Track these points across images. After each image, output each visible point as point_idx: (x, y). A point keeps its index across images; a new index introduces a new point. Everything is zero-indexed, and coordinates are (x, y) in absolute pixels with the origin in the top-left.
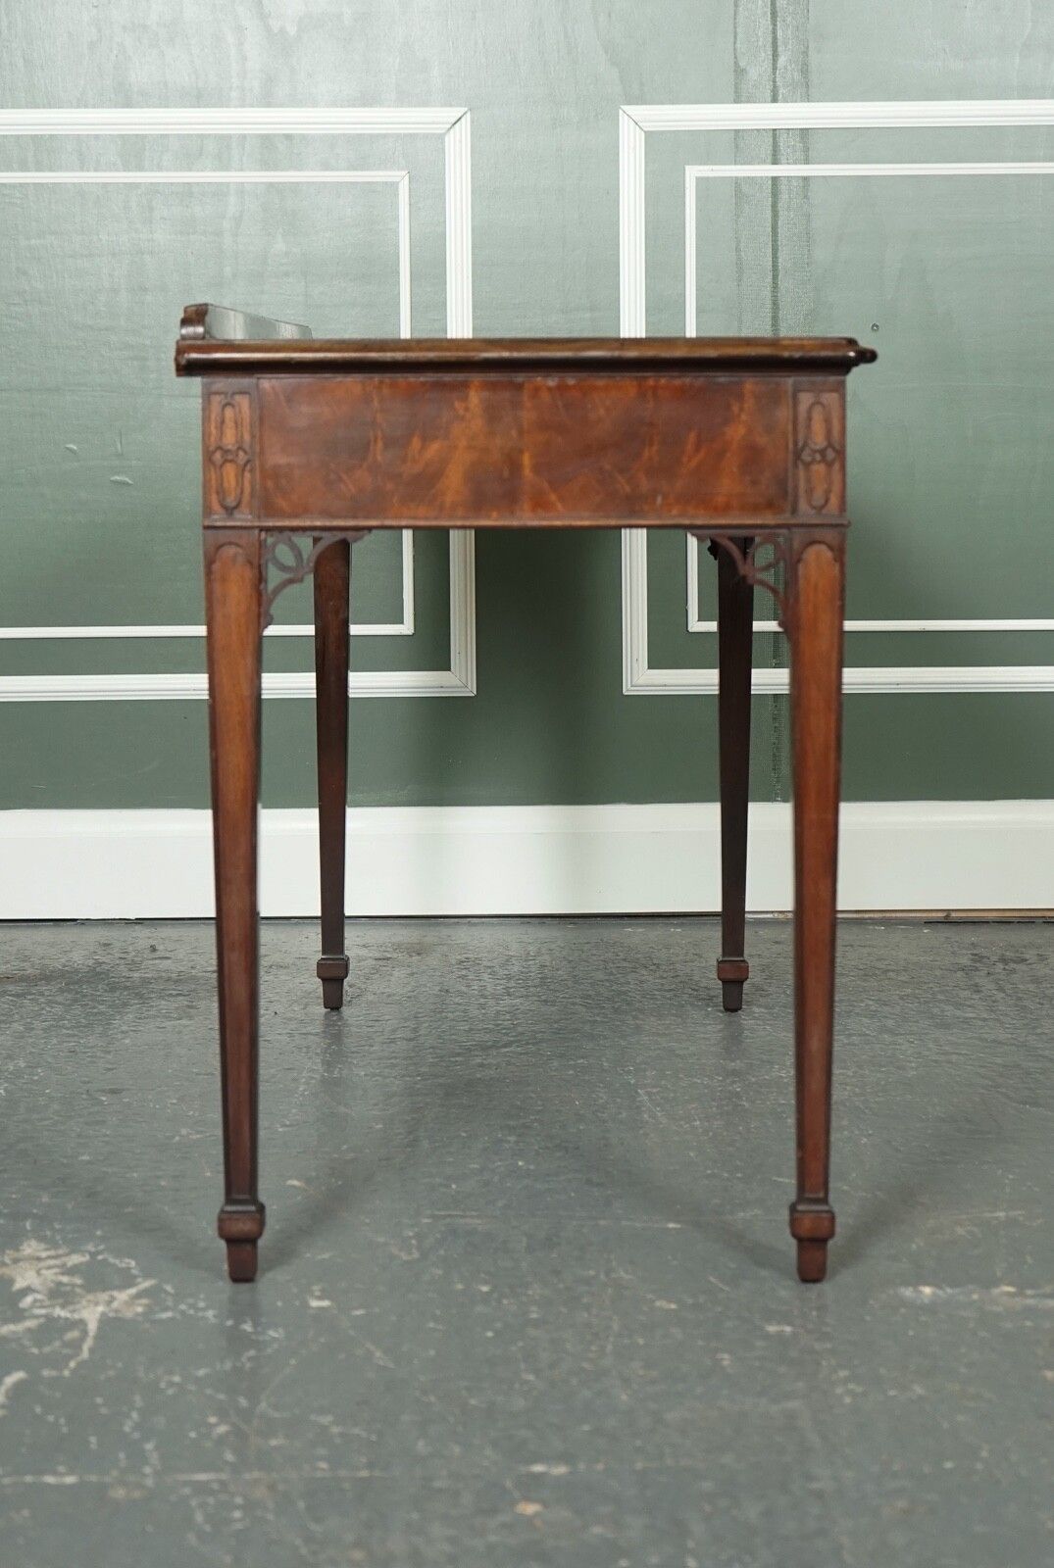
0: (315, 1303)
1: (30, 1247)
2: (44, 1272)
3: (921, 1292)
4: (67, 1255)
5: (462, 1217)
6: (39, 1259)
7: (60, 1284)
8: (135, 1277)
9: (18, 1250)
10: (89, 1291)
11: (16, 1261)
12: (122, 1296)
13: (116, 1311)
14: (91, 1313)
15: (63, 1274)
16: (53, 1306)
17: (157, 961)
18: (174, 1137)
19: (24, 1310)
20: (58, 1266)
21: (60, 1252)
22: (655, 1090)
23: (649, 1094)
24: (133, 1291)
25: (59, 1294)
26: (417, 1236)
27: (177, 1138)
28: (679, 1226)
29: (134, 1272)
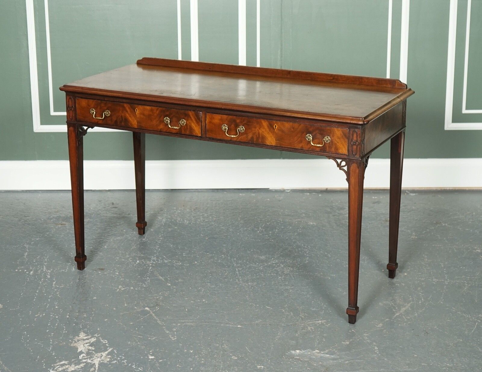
0: (150, 357)
1: (82, 335)
2: (85, 345)
3: (296, 352)
4: (91, 338)
5: (188, 322)
6: (84, 340)
7: (89, 350)
8: (108, 347)
9: (79, 336)
10: (96, 352)
11: (78, 341)
12: (104, 354)
13: (103, 360)
14: (96, 362)
15: (90, 346)
16: (87, 358)
17: (113, 209)
18: (117, 290)
19: (81, 360)
20: (88, 343)
21: (89, 337)
22: (240, 269)
23: (239, 271)
24: (107, 352)
25: (89, 354)
26: (176, 331)
27: (118, 290)
28: (241, 326)
29: (107, 345)
